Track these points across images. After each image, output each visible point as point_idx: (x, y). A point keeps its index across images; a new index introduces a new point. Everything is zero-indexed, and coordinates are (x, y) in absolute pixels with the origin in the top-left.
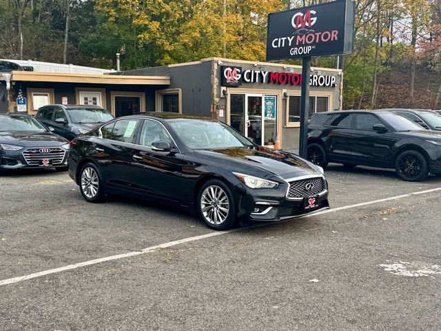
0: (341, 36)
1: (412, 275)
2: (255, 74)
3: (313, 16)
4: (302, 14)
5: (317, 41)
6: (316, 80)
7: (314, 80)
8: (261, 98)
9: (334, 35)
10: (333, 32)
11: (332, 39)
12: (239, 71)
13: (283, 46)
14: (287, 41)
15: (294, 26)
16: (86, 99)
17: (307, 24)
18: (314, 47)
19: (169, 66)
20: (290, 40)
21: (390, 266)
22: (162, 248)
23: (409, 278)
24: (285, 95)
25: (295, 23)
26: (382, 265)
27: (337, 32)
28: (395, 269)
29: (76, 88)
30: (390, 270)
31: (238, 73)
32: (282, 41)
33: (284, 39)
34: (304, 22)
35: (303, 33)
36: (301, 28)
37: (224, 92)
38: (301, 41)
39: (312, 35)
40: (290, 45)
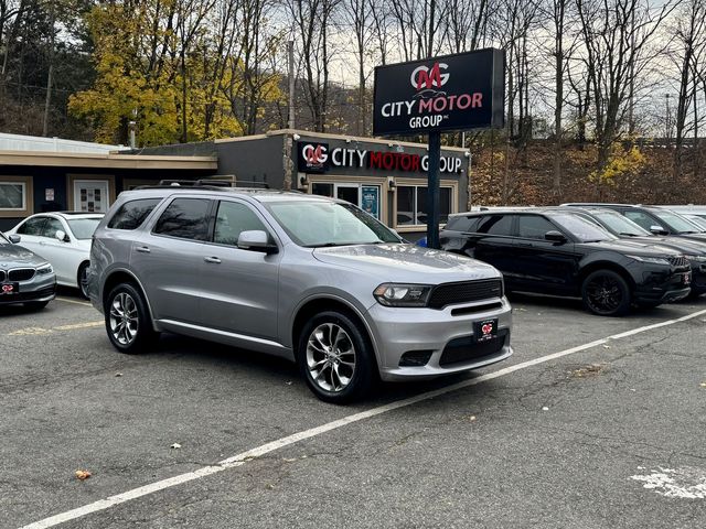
0: (487, 100)
1: (694, 497)
2: (348, 154)
3: (443, 71)
5: (451, 108)
8: (356, 189)
9: (476, 100)
10: (475, 95)
11: (474, 106)
12: (325, 149)
13: (399, 114)
14: (404, 108)
15: (415, 85)
16: (83, 191)
17: (435, 83)
18: (446, 117)
19: (217, 141)
20: (410, 106)
21: (647, 478)
22: (255, 458)
23: (691, 501)
24: (391, 184)
25: (417, 82)
26: (635, 477)
27: (481, 95)
28: (660, 484)
29: (68, 175)
30: (653, 486)
31: (323, 152)
32: (396, 107)
33: (399, 104)
34: (430, 81)
35: (428, 96)
36: (425, 88)
37: (303, 181)
38: (425, 106)
39: (443, 99)
40: (409, 113)
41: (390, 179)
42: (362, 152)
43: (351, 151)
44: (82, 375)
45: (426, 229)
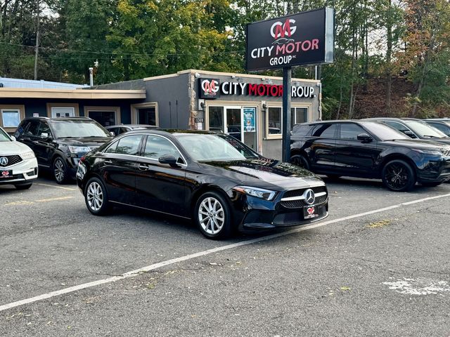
0: (322, 45)
1: (419, 294)
2: (233, 86)
3: (292, 25)
5: (297, 51)
6: (294, 92)
7: (293, 91)
8: (239, 110)
9: (314, 45)
10: (314, 41)
11: (313, 48)
13: (263, 56)
14: (266, 51)
15: (273, 35)
16: (58, 115)
17: (286, 34)
18: (294, 57)
19: (145, 79)
20: (270, 50)
21: (393, 283)
22: (145, 272)
23: (416, 296)
24: (264, 107)
25: (275, 33)
26: (385, 283)
27: (317, 41)
28: (400, 287)
29: (48, 104)
30: (395, 288)
31: (216, 85)
32: (261, 51)
33: (263, 49)
34: (283, 32)
35: (283, 42)
36: (280, 37)
37: (202, 105)
38: (280, 50)
39: (292, 44)
40: (270, 55)
41: (263, 102)
42: (243, 84)
43: (236, 84)
44: (47, 227)
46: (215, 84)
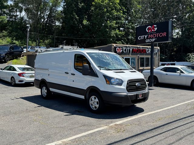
0: (167, 34)
2: (127, 50)
3: (155, 27)
4: (150, 27)
5: (157, 37)
7: (149, 51)
8: (129, 58)
9: (164, 34)
10: (164, 33)
11: (164, 36)
13: (143, 39)
15: (147, 31)
17: (153, 30)
19: (95, 47)
20: (146, 37)
22: (117, 124)
24: (138, 57)
25: (148, 30)
27: (166, 33)
32: (142, 37)
33: (143, 36)
34: (151, 30)
35: (151, 34)
36: (150, 32)
39: (155, 34)
40: (146, 38)
42: (131, 49)
45: (150, 68)
46: (121, 49)
